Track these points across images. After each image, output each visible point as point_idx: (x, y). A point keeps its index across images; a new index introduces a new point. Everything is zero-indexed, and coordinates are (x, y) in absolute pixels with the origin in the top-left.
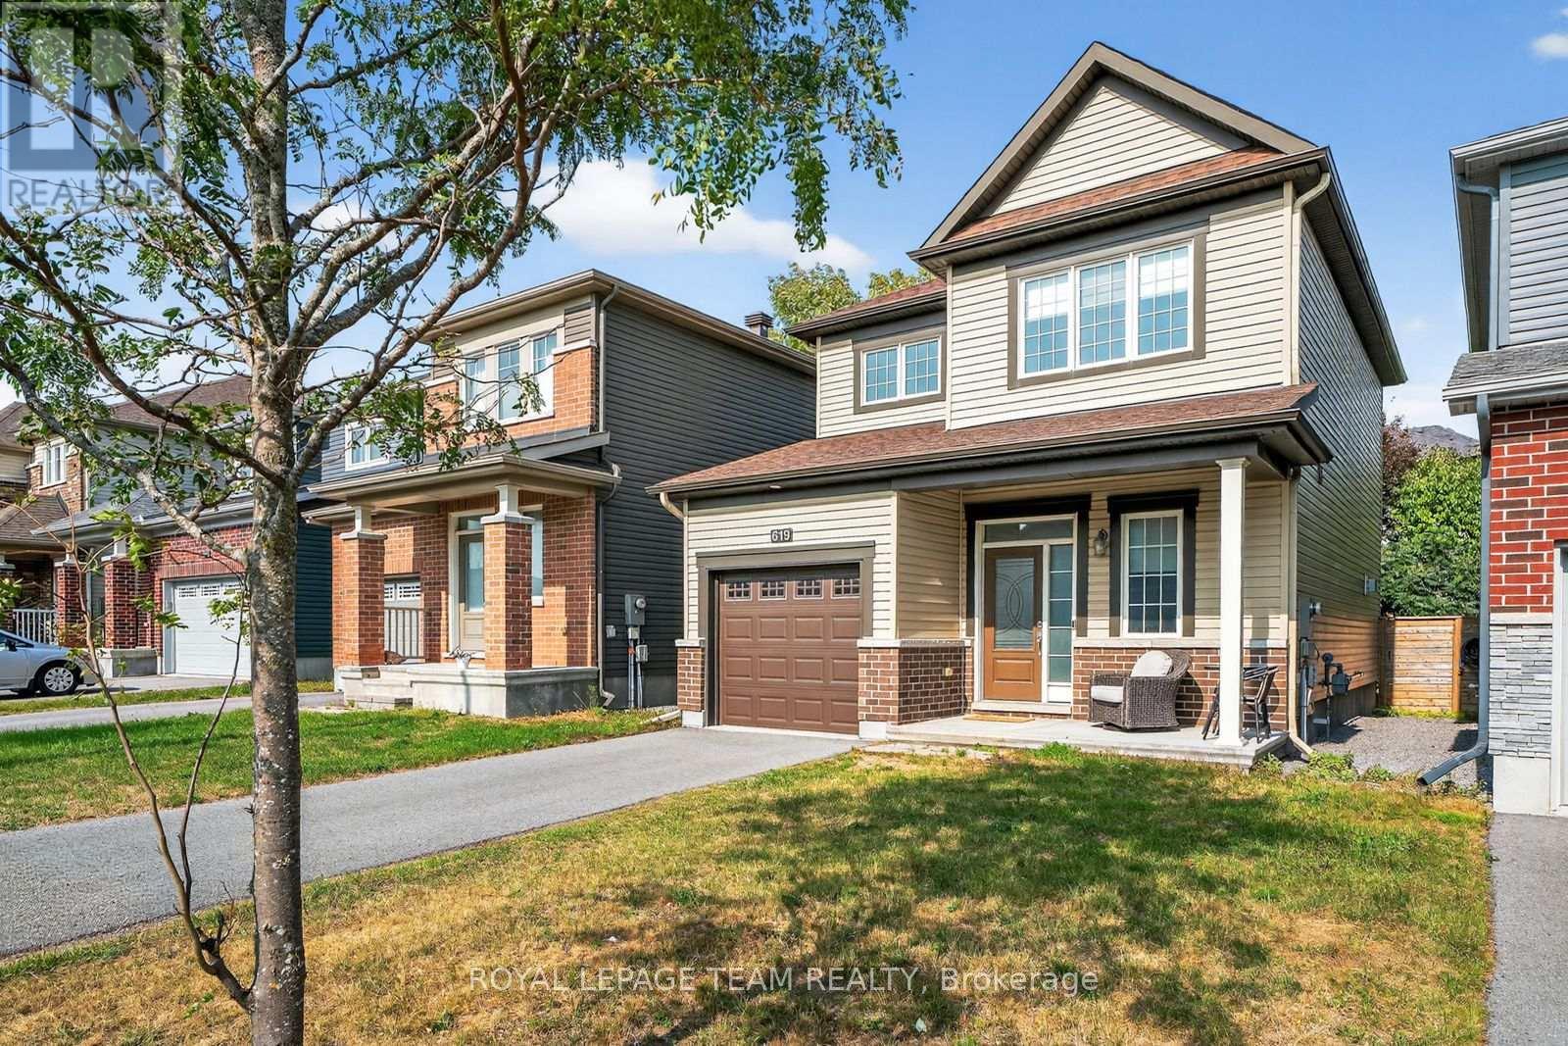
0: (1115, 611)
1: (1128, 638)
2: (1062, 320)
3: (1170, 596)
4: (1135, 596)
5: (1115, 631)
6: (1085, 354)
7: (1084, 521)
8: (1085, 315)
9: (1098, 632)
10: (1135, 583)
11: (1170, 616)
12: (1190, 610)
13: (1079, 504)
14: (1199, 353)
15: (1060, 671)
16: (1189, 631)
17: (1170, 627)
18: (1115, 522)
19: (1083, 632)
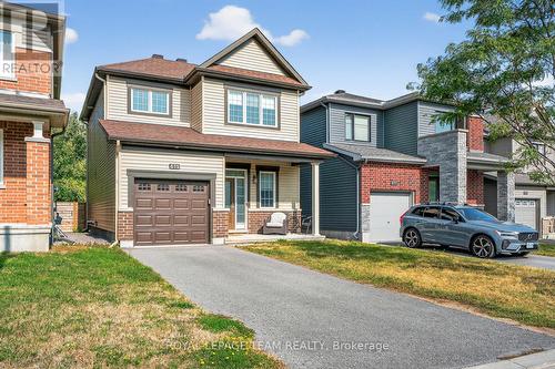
0: (258, 200)
1: (262, 209)
2: (241, 107)
3: (272, 197)
4: (263, 196)
5: (258, 206)
6: (248, 120)
7: (249, 172)
8: (248, 108)
9: (253, 207)
10: (263, 192)
11: (272, 201)
12: (277, 201)
13: (247, 166)
14: (279, 129)
15: (241, 219)
16: (277, 207)
17: (272, 205)
18: (258, 173)
19: (249, 206)
